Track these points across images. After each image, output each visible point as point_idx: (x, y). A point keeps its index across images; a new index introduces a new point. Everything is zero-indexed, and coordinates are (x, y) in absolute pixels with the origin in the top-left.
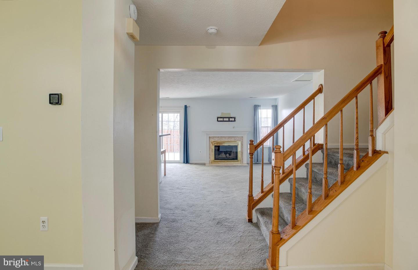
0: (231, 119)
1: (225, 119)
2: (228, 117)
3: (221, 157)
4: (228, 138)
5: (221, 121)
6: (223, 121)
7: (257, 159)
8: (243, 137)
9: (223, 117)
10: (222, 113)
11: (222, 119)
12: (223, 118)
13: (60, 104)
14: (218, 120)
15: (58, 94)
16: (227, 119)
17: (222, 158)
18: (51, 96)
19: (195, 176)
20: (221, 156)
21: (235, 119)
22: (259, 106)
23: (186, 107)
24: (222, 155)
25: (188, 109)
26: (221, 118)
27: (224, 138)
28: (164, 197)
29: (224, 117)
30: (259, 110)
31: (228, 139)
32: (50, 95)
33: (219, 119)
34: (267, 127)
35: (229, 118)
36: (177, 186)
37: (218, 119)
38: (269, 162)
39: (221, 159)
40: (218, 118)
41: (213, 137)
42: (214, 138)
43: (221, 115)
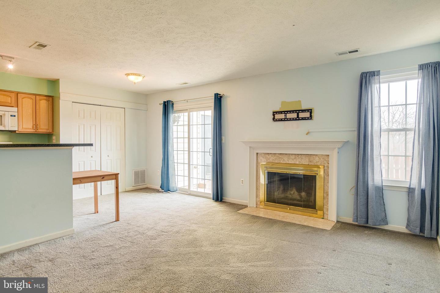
0: (302, 115)
1: (289, 116)
2: (296, 111)
4: (294, 156)
5: (281, 120)
7: (364, 216)
8: (328, 155)
10: (283, 103)
11: (282, 116)
12: (286, 112)
14: (274, 119)
16: (294, 115)
21: (311, 113)
22: (373, 74)
24: (292, 193)
26: (281, 112)
27: (286, 156)
30: (375, 87)
31: (295, 160)
33: (278, 116)
34: (405, 130)
35: (298, 112)
37: (274, 115)
38: (406, 231)
40: (274, 113)
41: (264, 154)
42: (267, 156)
43: (281, 107)
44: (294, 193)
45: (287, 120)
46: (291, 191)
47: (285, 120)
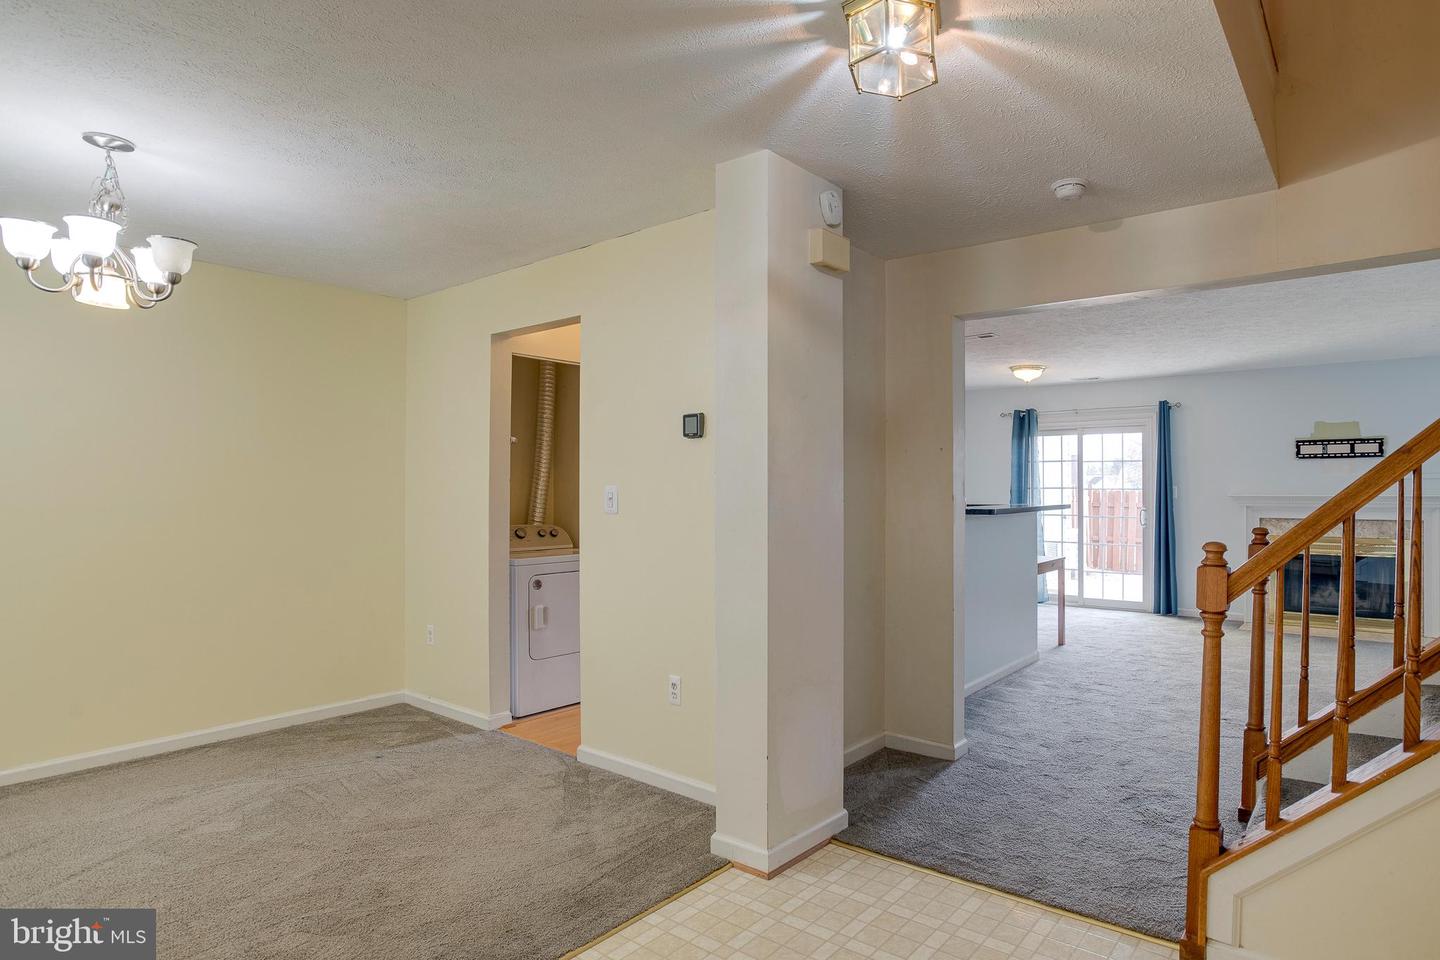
0: (1360, 448)
1: (1332, 449)
2: (1348, 440)
3: (1321, 601)
5: (1315, 456)
6: (1325, 456)
9: (1323, 441)
10: (1318, 425)
11: (1317, 449)
12: (1325, 442)
13: (701, 436)
14: (1298, 453)
15: (696, 415)
16: (1346, 448)
17: (1323, 606)
18: (687, 419)
19: (1165, 658)
20: (1322, 597)
21: (1381, 445)
23: (1165, 409)
24: (1326, 594)
25: (1174, 415)
26: (1315, 442)
28: (1013, 703)
29: (1329, 441)
32: (685, 417)
33: (1305, 450)
35: (1352, 442)
36: (1077, 681)
37: (1298, 447)
39: (1323, 609)
40: (1299, 444)
41: (1277, 519)
42: (1284, 524)
43: (1313, 432)
44: (1330, 594)
45: (1329, 457)
46: (1324, 591)
47: (1323, 457)
